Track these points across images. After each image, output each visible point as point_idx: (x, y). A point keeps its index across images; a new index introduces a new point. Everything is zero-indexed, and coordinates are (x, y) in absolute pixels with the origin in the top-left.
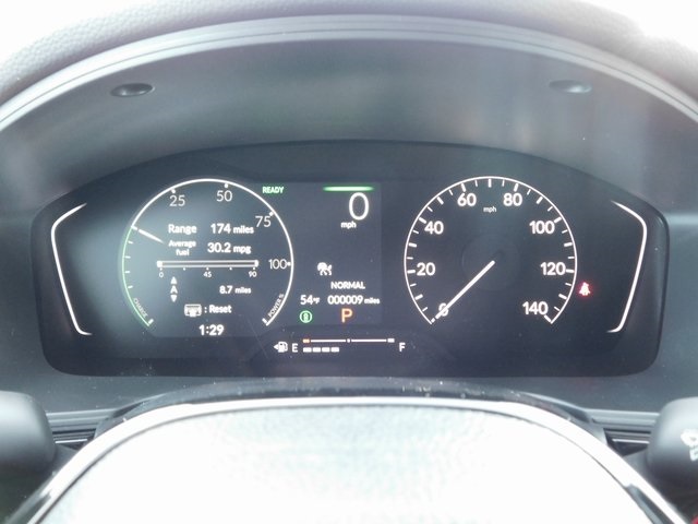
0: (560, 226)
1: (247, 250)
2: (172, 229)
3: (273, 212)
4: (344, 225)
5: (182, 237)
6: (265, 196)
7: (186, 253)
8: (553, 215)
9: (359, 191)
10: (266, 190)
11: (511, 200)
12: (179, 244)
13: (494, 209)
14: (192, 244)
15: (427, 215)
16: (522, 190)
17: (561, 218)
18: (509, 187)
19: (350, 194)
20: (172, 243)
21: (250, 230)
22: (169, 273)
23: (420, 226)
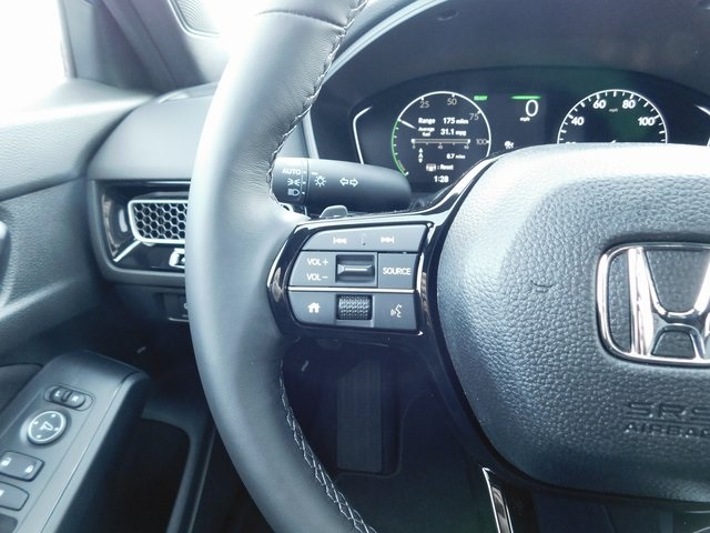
0: (659, 120)
1: (464, 133)
2: (421, 120)
3: (480, 111)
4: (522, 119)
5: (427, 125)
6: (475, 102)
7: (428, 135)
8: (655, 114)
9: (533, 99)
10: (476, 98)
11: (628, 104)
12: (425, 129)
13: (616, 110)
14: (432, 129)
15: (574, 113)
16: (636, 98)
17: (660, 115)
18: (628, 96)
19: (527, 100)
20: (420, 129)
21: (467, 122)
22: (418, 146)
23: (569, 120)
